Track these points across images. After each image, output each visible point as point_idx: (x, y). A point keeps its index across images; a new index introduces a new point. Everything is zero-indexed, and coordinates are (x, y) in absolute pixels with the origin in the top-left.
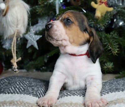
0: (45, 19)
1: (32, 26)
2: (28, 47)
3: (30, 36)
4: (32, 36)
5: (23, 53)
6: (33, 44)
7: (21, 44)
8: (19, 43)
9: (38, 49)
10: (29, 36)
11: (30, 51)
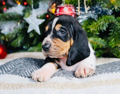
0: (47, 3)
1: (34, 9)
2: (29, 31)
3: (32, 20)
4: (34, 20)
5: (23, 38)
6: (34, 29)
7: (22, 28)
8: (20, 27)
9: (39, 34)
10: (30, 20)
11: (31, 35)
